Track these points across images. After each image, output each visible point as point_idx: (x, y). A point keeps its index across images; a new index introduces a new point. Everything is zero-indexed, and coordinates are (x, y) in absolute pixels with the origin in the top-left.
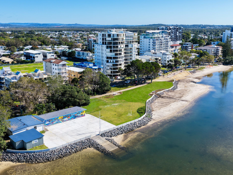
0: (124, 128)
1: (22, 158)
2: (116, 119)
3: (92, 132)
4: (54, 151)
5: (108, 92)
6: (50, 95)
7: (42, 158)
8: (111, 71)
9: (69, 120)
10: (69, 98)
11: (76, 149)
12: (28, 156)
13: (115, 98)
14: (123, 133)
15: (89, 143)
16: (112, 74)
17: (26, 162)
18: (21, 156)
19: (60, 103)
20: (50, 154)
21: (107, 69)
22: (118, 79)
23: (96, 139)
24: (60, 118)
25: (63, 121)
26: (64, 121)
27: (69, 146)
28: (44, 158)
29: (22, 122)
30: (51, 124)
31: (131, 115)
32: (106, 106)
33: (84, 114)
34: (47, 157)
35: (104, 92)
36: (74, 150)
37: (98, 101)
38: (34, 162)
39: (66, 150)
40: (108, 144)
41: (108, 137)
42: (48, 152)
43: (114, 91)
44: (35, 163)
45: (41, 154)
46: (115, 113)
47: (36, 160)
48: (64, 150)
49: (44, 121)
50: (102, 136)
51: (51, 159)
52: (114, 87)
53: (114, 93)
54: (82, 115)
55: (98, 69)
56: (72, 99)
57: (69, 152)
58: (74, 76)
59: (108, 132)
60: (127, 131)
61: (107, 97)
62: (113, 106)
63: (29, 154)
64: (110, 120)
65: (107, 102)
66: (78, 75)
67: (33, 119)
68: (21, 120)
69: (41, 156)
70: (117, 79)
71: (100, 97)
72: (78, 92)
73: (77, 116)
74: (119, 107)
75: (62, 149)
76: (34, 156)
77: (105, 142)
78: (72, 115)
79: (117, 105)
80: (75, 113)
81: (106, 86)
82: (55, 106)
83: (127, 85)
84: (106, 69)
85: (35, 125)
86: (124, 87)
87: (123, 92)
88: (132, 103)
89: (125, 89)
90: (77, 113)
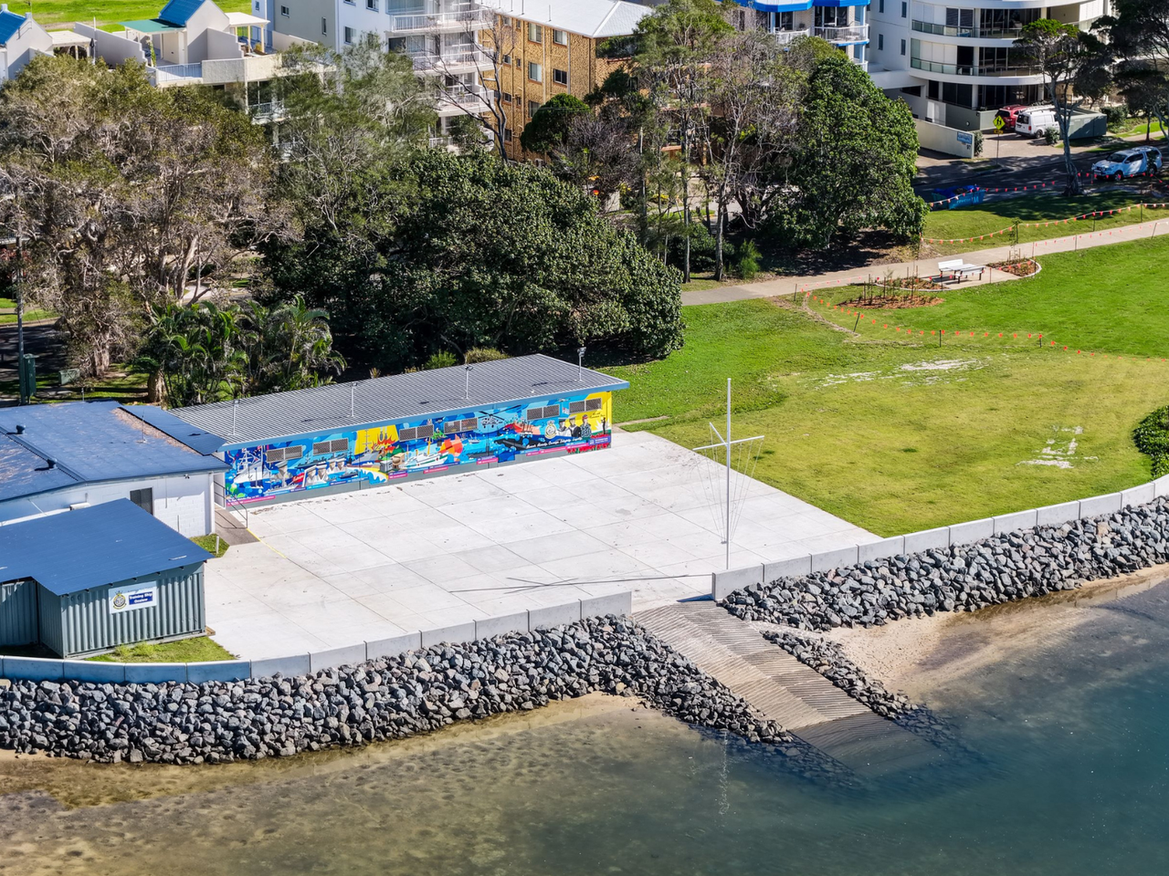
0: (959, 563)
1: (23, 719)
2: (910, 484)
3: (650, 573)
4: (286, 687)
5: (894, 252)
6: (294, 232)
7: (185, 730)
8: (966, 42)
9: (450, 467)
10: (468, 272)
11: (486, 693)
12: (70, 704)
13: (946, 310)
14: (942, 608)
15: (609, 658)
16: (974, 80)
17: (56, 747)
18: (12, 697)
19: (384, 318)
20: (257, 708)
21: (918, 26)
22: (1032, 137)
23: (677, 632)
24: (365, 440)
25: (397, 474)
26: (409, 475)
27: (423, 663)
28: (202, 730)
29: (27, 446)
30: (286, 488)
31: (1065, 465)
32: (830, 380)
33: (596, 427)
34: (226, 726)
35: (846, 254)
36: (467, 700)
37: (769, 331)
38: (117, 755)
39: (393, 693)
40: (781, 680)
41: (793, 622)
42: (239, 691)
43: (949, 251)
44: (126, 759)
45: (177, 695)
46: (912, 439)
47: (136, 741)
48: (374, 687)
49: (221, 455)
50: (732, 611)
51: (264, 748)
52: (960, 208)
53: (949, 265)
54: (577, 432)
55: (809, 19)
56: (495, 282)
57: (422, 709)
58: (560, 76)
59: (803, 587)
60: (990, 593)
61: (866, 299)
62: (910, 376)
63: (81, 690)
64: (842, 492)
65: (857, 338)
66: (592, 69)
67: (124, 429)
68: (20, 430)
69: (175, 714)
70: (1024, 136)
71: (797, 299)
72: (561, 220)
73: (534, 440)
74: (962, 388)
75: (361, 676)
76: (118, 712)
77: (755, 659)
78: (480, 429)
79: (951, 375)
80: (517, 408)
81: (875, 182)
82: (328, 336)
83: (1106, 195)
84: (908, 22)
85: (141, 477)
86: (1073, 212)
87: (1049, 261)
88: (1102, 361)
89: (1073, 230)
90: (535, 415)
